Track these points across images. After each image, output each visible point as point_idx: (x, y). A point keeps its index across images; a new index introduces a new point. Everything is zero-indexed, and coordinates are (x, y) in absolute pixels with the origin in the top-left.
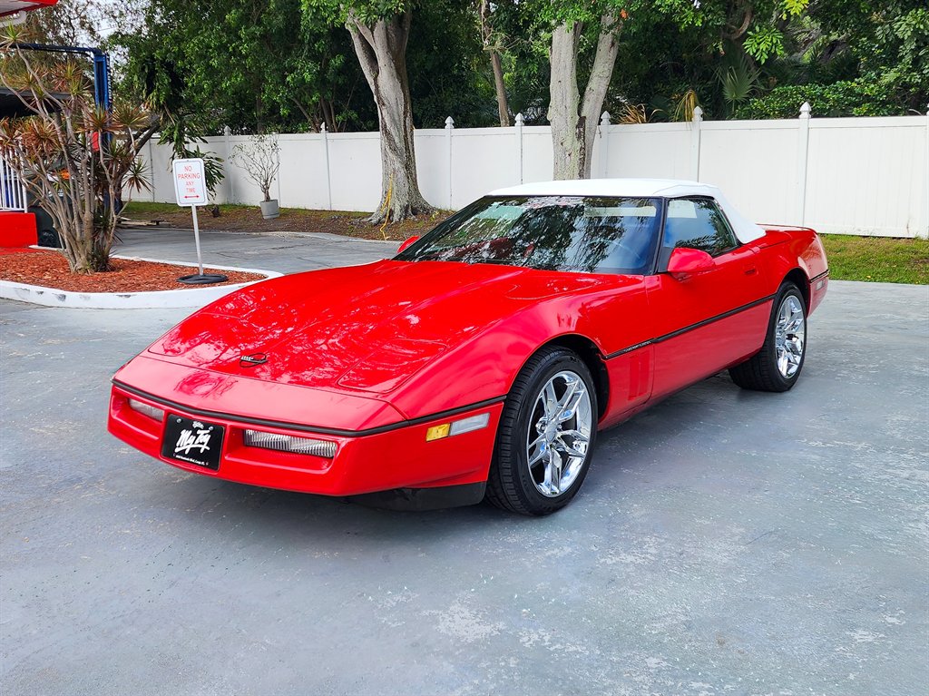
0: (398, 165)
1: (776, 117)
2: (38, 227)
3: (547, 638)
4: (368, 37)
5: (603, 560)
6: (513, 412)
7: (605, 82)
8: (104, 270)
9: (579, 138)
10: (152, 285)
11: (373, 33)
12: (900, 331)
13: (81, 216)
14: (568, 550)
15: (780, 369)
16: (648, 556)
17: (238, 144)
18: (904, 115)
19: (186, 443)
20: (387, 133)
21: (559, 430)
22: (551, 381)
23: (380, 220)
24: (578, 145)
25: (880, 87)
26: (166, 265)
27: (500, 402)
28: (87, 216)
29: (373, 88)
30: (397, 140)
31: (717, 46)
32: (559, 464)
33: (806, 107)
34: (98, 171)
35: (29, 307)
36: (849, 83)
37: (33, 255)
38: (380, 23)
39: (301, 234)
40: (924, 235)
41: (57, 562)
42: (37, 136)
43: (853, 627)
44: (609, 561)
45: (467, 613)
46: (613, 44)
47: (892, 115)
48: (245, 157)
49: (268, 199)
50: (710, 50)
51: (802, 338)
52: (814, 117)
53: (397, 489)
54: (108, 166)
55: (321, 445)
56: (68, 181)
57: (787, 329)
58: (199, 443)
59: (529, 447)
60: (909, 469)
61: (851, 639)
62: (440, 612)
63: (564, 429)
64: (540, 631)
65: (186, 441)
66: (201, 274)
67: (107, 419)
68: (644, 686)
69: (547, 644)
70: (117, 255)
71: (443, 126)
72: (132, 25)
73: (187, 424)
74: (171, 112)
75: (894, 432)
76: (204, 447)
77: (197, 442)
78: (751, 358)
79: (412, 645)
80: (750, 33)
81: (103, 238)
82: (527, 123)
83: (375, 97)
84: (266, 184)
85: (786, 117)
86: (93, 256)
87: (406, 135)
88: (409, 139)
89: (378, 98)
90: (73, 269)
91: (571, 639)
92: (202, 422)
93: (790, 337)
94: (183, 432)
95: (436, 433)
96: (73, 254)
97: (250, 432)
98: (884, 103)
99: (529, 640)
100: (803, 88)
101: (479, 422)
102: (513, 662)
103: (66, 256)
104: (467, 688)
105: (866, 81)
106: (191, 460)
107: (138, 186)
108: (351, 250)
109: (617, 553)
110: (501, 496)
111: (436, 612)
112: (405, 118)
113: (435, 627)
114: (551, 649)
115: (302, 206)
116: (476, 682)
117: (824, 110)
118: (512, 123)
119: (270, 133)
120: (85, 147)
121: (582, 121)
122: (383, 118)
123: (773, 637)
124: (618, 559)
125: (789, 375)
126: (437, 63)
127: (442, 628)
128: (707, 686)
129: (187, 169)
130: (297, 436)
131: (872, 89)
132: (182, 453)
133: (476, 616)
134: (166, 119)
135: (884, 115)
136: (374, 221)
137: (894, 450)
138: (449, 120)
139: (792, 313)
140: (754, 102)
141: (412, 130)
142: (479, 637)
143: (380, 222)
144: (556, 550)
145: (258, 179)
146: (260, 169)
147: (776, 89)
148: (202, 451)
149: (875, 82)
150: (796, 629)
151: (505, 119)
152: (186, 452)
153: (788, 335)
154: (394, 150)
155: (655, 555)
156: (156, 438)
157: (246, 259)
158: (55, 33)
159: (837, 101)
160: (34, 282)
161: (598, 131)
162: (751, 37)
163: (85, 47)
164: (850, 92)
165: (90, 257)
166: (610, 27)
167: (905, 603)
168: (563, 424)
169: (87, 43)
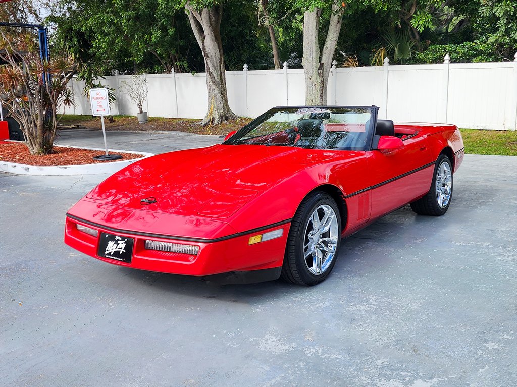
0: (217, 92)
1: (430, 63)
2: (9, 129)
3: (320, 351)
4: (198, 18)
5: (347, 309)
6: (296, 228)
7: (335, 43)
8: (50, 153)
9: (320, 75)
10: (79, 162)
11: (201, 16)
12: (502, 182)
13: (36, 122)
14: (328, 304)
15: (439, 203)
16: (372, 306)
17: (123, 80)
18: (502, 61)
19: (111, 249)
20: (210, 73)
21: (320, 238)
22: (316, 210)
23: (207, 123)
24: (320, 80)
25: (488, 46)
26: (85, 150)
27: (289, 222)
28: (39, 123)
29: (201, 47)
30: (216, 77)
31: (397, 22)
32: (321, 257)
33: (447, 57)
34: (45, 96)
35: (7, 175)
36: (471, 43)
37: (7, 145)
38: (205, 10)
39: (162, 132)
40: (513, 128)
41: (39, 317)
42: (10, 76)
43: (486, 341)
44: (351, 309)
45: (274, 339)
46: (338, 22)
47: (495, 61)
48: (128, 88)
49: (141, 112)
50: (393, 25)
51: (450, 186)
52: (452, 62)
53: (232, 272)
54: (51, 93)
55: (190, 248)
56: (28, 102)
57: (443, 181)
58: (119, 248)
59: (305, 247)
60: (512, 256)
61: (486, 347)
62: (260, 339)
63: (323, 237)
64: (316, 347)
65: (111, 247)
66: (107, 155)
67: (64, 236)
68: (375, 375)
69: (320, 354)
70: (57, 145)
71: (242, 69)
72: (60, 11)
73: (112, 238)
74: (84, 63)
75: (502, 236)
76: (122, 251)
77: (118, 247)
78: (423, 197)
79: (245, 357)
80: (414, 15)
81: (49, 135)
82: (290, 67)
83: (203, 53)
84: (141, 103)
85: (436, 63)
86: (44, 146)
87: (221, 75)
88: (223, 77)
89: (204, 53)
90: (32, 153)
91: (333, 351)
92: (120, 236)
93: (444, 185)
94: (110, 242)
95: (254, 240)
96: (32, 144)
97: (148, 242)
98: (490, 55)
99: (310, 353)
100: (445, 46)
101: (277, 233)
102: (302, 365)
103: (27, 145)
104: (278, 379)
105: (481, 42)
106: (115, 258)
107: (69, 104)
108: (192, 141)
109: (355, 305)
110: (290, 275)
111: (258, 339)
112: (220, 64)
113: (257, 347)
114: (323, 357)
115: (161, 116)
116: (283, 375)
117: (457, 59)
118: (282, 67)
119: (142, 73)
120: (37, 82)
121: (322, 65)
122: (207, 65)
123: (444, 348)
124: (355, 308)
125: (444, 206)
126: (237, 33)
127: (261, 347)
128: (409, 374)
129: (98, 94)
130: (176, 243)
131: (484, 46)
132: (109, 254)
133: (279, 340)
134: (81, 65)
135: (490, 61)
136: (203, 124)
137: (503, 246)
138: (245, 66)
139: (445, 172)
140: (418, 54)
141: (224, 72)
142: (282, 351)
143: (207, 124)
144: (321, 304)
145: (136, 100)
146: (137, 95)
147: (430, 47)
148: (121, 253)
149: (485, 42)
150: (456, 343)
151: (278, 65)
152: (112, 254)
153: (443, 184)
154: (214, 83)
155: (376, 305)
156: (94, 246)
157: (131, 147)
158: (14, 16)
159: (464, 53)
160: (9, 161)
161: (330, 72)
162: (415, 17)
163: (33, 24)
164: (471, 48)
165: (41, 145)
166: (337, 12)
167: (513, 327)
168: (322, 234)
169: (34, 22)
